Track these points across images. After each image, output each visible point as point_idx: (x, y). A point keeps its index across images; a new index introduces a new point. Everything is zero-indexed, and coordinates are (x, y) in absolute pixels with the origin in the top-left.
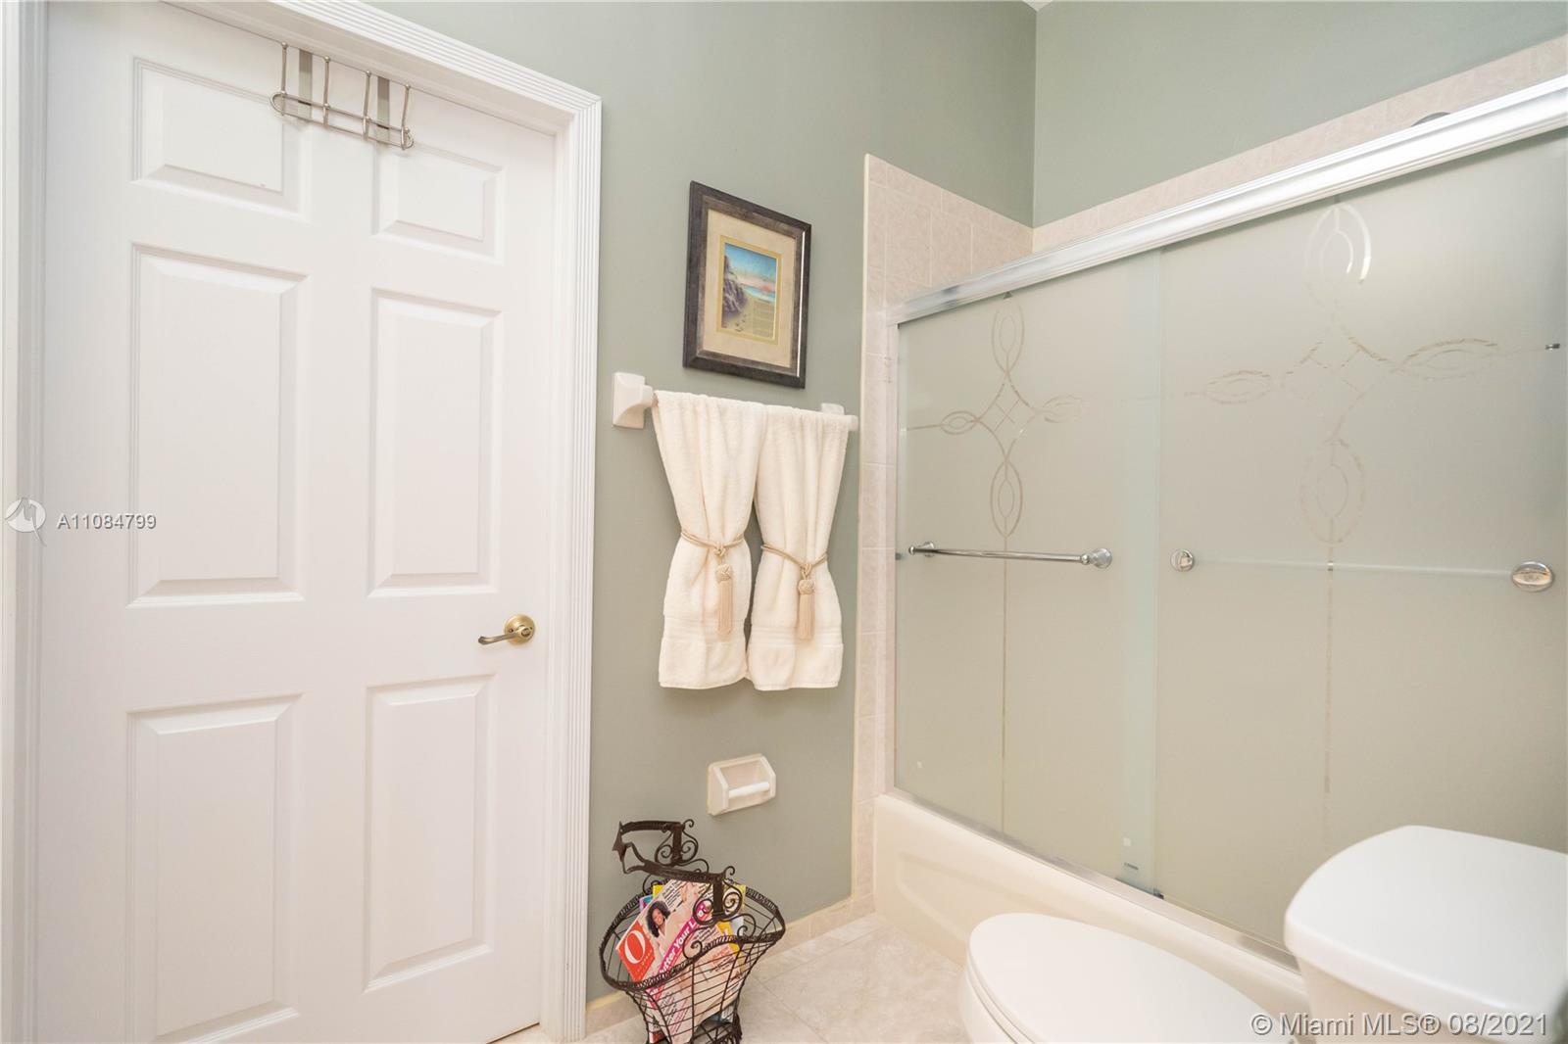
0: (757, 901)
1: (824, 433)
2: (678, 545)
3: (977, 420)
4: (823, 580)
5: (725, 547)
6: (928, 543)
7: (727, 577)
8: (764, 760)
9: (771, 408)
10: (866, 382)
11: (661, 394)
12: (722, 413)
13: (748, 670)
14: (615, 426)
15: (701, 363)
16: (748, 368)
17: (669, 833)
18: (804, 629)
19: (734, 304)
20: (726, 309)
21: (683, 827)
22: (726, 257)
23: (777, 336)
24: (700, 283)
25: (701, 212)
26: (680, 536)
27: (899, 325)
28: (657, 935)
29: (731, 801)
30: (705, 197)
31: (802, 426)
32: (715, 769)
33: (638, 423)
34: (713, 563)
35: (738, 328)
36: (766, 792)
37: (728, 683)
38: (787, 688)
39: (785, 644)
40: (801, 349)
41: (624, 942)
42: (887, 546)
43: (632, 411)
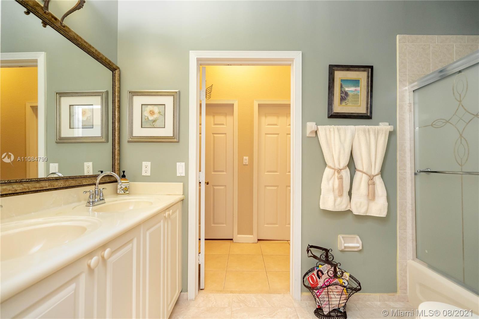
0: (354, 279)
1: (378, 132)
2: (326, 169)
3: (448, 122)
4: (378, 180)
5: (340, 169)
6: (428, 169)
7: (341, 178)
8: (358, 237)
9: (357, 127)
10: (399, 113)
11: (319, 127)
12: (339, 130)
13: (350, 207)
14: (307, 137)
15: (334, 116)
16: (350, 115)
17: (324, 251)
18: (372, 196)
19: (344, 97)
20: (342, 99)
21: (329, 251)
22: (341, 84)
23: (360, 104)
24: (332, 93)
25: (332, 73)
26: (326, 166)
27: (413, 91)
28: (320, 279)
29: (345, 247)
30: (333, 68)
31: (369, 131)
32: (340, 237)
33: (314, 135)
34: (336, 174)
35: (346, 104)
36: (359, 247)
37: (343, 210)
38: (365, 215)
39: (364, 200)
40: (370, 106)
41: (309, 277)
42: (411, 170)
43: (312, 132)
